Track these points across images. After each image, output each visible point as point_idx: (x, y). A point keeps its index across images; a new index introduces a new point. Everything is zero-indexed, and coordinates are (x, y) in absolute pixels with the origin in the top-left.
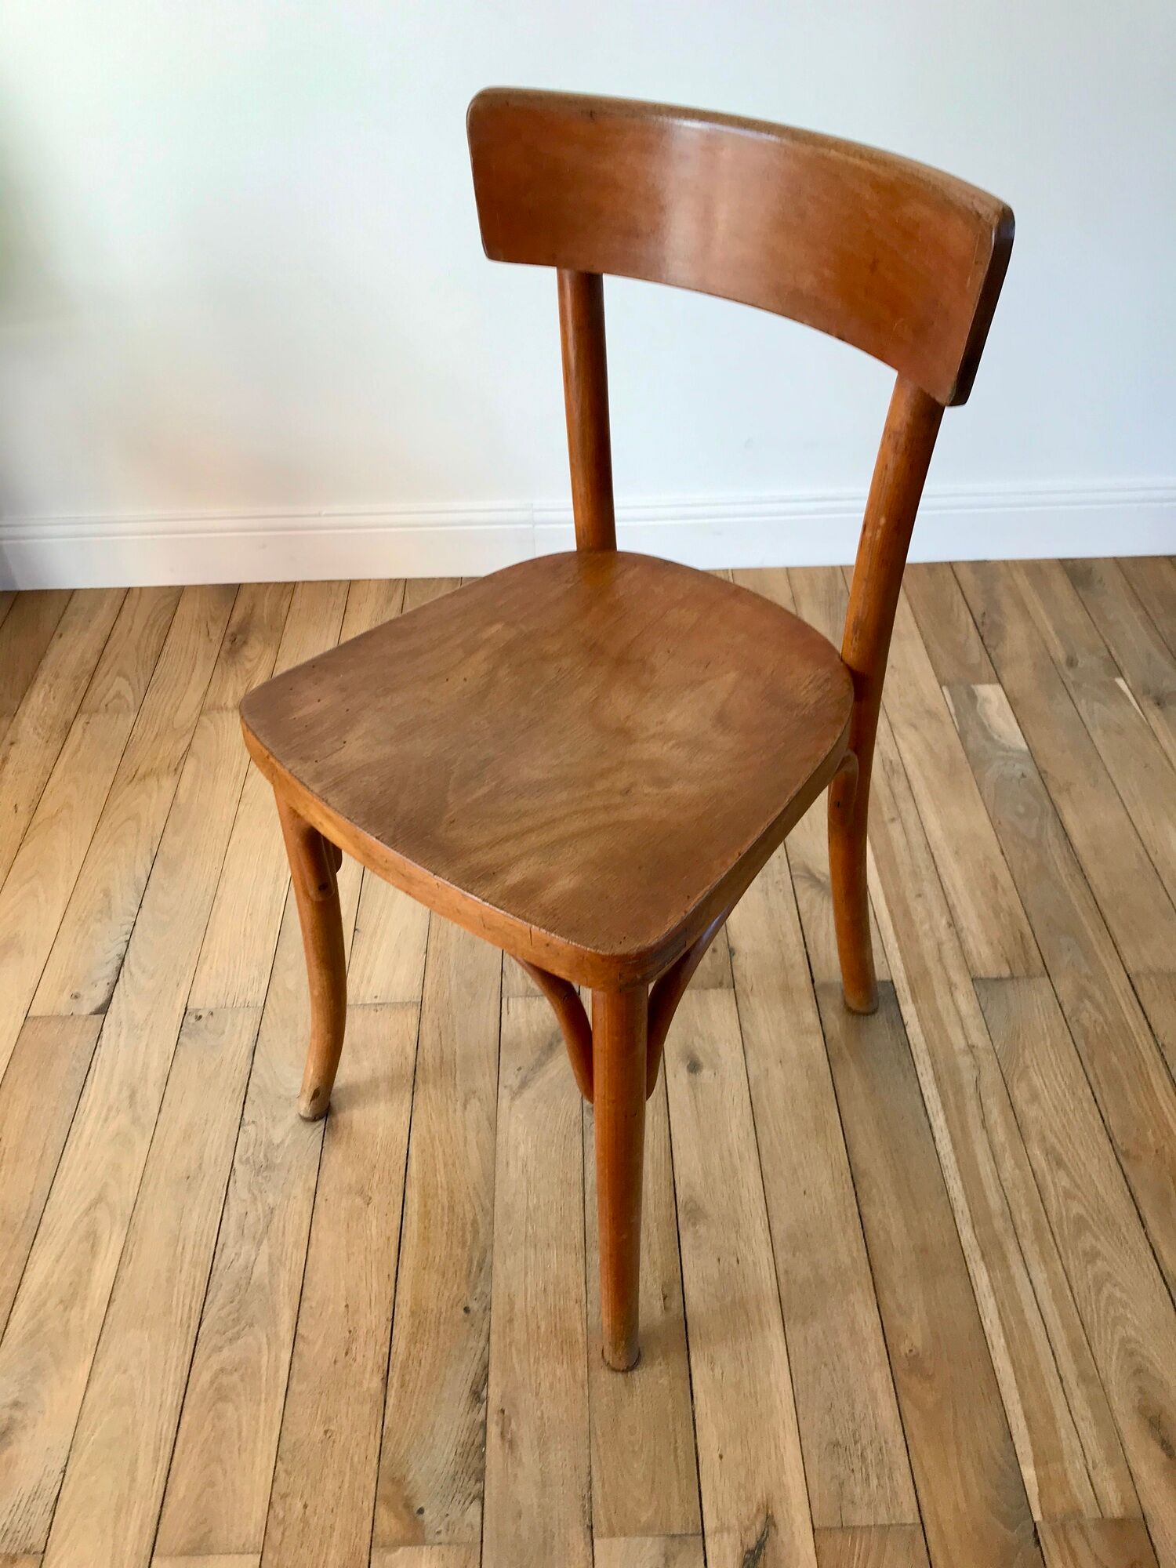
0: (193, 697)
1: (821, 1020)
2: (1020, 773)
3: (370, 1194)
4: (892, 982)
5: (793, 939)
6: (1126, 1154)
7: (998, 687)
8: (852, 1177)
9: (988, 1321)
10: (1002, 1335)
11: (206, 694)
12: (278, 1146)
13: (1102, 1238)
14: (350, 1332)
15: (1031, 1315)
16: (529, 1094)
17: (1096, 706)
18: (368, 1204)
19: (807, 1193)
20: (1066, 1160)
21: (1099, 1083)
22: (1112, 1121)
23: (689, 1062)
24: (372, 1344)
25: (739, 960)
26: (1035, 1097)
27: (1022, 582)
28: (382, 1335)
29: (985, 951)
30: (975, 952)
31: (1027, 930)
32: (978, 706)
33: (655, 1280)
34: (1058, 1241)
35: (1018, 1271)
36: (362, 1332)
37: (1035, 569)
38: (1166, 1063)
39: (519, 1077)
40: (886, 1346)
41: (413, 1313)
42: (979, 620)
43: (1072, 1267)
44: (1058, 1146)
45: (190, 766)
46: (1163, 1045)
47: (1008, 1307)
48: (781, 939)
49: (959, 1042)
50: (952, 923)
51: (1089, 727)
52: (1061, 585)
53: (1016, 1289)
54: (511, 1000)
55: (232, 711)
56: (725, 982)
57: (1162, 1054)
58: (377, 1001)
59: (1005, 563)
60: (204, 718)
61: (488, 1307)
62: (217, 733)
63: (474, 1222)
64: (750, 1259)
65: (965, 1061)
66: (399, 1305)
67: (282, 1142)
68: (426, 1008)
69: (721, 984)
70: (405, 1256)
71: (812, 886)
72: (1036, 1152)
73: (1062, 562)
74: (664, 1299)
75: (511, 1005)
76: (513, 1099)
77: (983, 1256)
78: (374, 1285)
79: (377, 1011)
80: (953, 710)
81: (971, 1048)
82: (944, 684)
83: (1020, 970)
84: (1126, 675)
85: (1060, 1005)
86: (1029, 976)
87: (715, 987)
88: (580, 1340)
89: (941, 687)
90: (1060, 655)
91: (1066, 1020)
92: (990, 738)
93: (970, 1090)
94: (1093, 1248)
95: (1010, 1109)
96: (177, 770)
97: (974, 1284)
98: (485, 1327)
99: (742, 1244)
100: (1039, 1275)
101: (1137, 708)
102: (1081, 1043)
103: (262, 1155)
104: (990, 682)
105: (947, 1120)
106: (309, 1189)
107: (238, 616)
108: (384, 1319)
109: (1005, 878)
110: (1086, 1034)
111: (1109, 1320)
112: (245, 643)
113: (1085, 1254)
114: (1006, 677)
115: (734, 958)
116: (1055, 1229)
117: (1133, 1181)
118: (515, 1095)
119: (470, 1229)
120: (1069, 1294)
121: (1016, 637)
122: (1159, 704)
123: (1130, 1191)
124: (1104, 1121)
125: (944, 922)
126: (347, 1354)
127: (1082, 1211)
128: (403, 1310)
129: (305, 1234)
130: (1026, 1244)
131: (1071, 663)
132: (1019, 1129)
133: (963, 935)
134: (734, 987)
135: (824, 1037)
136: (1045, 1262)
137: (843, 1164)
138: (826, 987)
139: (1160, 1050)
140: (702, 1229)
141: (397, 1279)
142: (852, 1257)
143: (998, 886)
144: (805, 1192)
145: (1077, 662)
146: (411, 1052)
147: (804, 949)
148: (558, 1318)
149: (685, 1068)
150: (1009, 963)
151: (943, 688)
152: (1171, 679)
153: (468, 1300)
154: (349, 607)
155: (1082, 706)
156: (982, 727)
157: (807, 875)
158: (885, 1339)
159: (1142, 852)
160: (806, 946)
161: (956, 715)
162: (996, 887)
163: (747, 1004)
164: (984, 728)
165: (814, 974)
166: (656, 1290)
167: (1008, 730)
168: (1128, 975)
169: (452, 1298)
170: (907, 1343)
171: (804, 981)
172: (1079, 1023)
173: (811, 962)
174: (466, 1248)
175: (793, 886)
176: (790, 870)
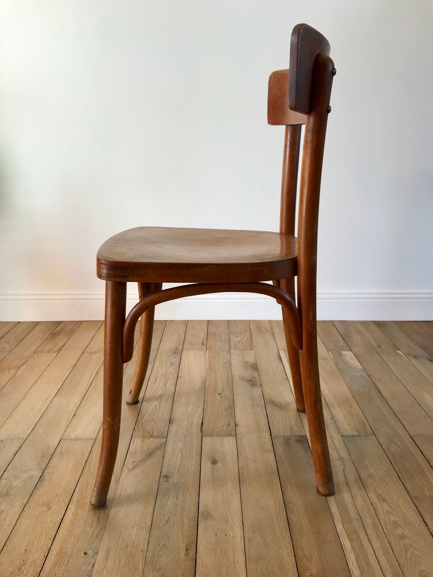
0: (33, 349)
1: (273, 448)
2: (360, 375)
3: (52, 506)
4: (306, 436)
5: (264, 421)
6: (416, 498)
7: (351, 352)
8: (284, 503)
10: (358, 569)
11: (38, 347)
12: (14, 487)
13: (406, 530)
14: (24, 561)
16: (136, 471)
17: (390, 358)
18: (49, 510)
19: (262, 508)
20: (387, 499)
21: (401, 472)
22: (408, 485)
23: (212, 461)
24: (33, 566)
25: (239, 428)
26: (371, 476)
27: (359, 326)
28: (40, 563)
29: (347, 427)
30: (342, 427)
31: (365, 421)
32: (343, 357)
33: (183, 542)
34: (385, 529)
35: (365, 542)
36: (29, 562)
37: (364, 323)
39: (133, 465)
40: (298, 573)
41: (58, 554)
42: (342, 335)
43: (393, 541)
44: (383, 494)
45: (24, 367)
46: (429, 459)
47: (362, 556)
48: (258, 421)
50: (332, 418)
51: (388, 363)
52: (374, 328)
53: (365, 550)
54: (136, 439)
55: (46, 353)
56: (232, 434)
57: (429, 463)
58: (76, 438)
59: (353, 322)
60: (34, 355)
61: (97, 552)
62: (38, 359)
63: (99, 518)
64: (232, 535)
65: (338, 463)
66: (52, 550)
67: (16, 486)
68: (97, 441)
69: (230, 435)
70: (61, 530)
71: (273, 405)
72: (372, 496)
73: (374, 322)
74: (187, 550)
75: (135, 441)
76: (129, 472)
77: (348, 536)
78: (42, 542)
79: (75, 441)
80: (332, 357)
81: (341, 458)
83: (362, 433)
84: (401, 350)
85: (381, 445)
86: (366, 435)
87: (227, 436)
88: (140, 568)
89: (328, 351)
90: (375, 344)
91: (384, 450)
92: (347, 365)
93: (340, 473)
94: (402, 533)
95: (360, 481)
96: (18, 368)
97: (343, 547)
98: (93, 560)
99: (228, 529)
100: (376, 544)
101: (406, 358)
102: (391, 458)
103: (5, 491)
104: (347, 350)
106: (23, 503)
108: (42, 556)
109: (355, 404)
110: (393, 454)
111: (413, 563)
112: (58, 335)
113: (399, 536)
114: (353, 349)
115: (237, 427)
116: (383, 526)
117: (420, 509)
118: (129, 470)
119: (96, 520)
120: (392, 553)
121: (357, 339)
122: (415, 358)
123: (419, 512)
124: (404, 486)
126: (19, 570)
127: (397, 520)
128: (53, 552)
129: (15, 521)
130: (369, 532)
131: (379, 346)
133: (337, 422)
134: (236, 436)
135: (275, 453)
136: (379, 539)
137: (280, 497)
138: (277, 436)
140: (209, 522)
141: (54, 539)
142: (282, 535)
143: (352, 407)
144: (261, 509)
145: (381, 346)
146: (87, 455)
147: (268, 425)
148: (131, 558)
149: (210, 463)
150: (357, 431)
151: (329, 352)
152: (419, 351)
153: (88, 549)
154: (101, 327)
155: (384, 358)
156: (344, 362)
157: (271, 402)
158: (298, 570)
159: (413, 398)
160: (269, 424)
161: (334, 359)
162: (351, 408)
163: (241, 442)
164: (346, 363)
165: (272, 433)
166: (183, 546)
167: (355, 363)
168: (410, 436)
169: (79, 548)
170: (309, 572)
171: (267, 435)
172: (389, 450)
173: (271, 429)
174: (92, 528)
175: (265, 405)
176: (264, 401)
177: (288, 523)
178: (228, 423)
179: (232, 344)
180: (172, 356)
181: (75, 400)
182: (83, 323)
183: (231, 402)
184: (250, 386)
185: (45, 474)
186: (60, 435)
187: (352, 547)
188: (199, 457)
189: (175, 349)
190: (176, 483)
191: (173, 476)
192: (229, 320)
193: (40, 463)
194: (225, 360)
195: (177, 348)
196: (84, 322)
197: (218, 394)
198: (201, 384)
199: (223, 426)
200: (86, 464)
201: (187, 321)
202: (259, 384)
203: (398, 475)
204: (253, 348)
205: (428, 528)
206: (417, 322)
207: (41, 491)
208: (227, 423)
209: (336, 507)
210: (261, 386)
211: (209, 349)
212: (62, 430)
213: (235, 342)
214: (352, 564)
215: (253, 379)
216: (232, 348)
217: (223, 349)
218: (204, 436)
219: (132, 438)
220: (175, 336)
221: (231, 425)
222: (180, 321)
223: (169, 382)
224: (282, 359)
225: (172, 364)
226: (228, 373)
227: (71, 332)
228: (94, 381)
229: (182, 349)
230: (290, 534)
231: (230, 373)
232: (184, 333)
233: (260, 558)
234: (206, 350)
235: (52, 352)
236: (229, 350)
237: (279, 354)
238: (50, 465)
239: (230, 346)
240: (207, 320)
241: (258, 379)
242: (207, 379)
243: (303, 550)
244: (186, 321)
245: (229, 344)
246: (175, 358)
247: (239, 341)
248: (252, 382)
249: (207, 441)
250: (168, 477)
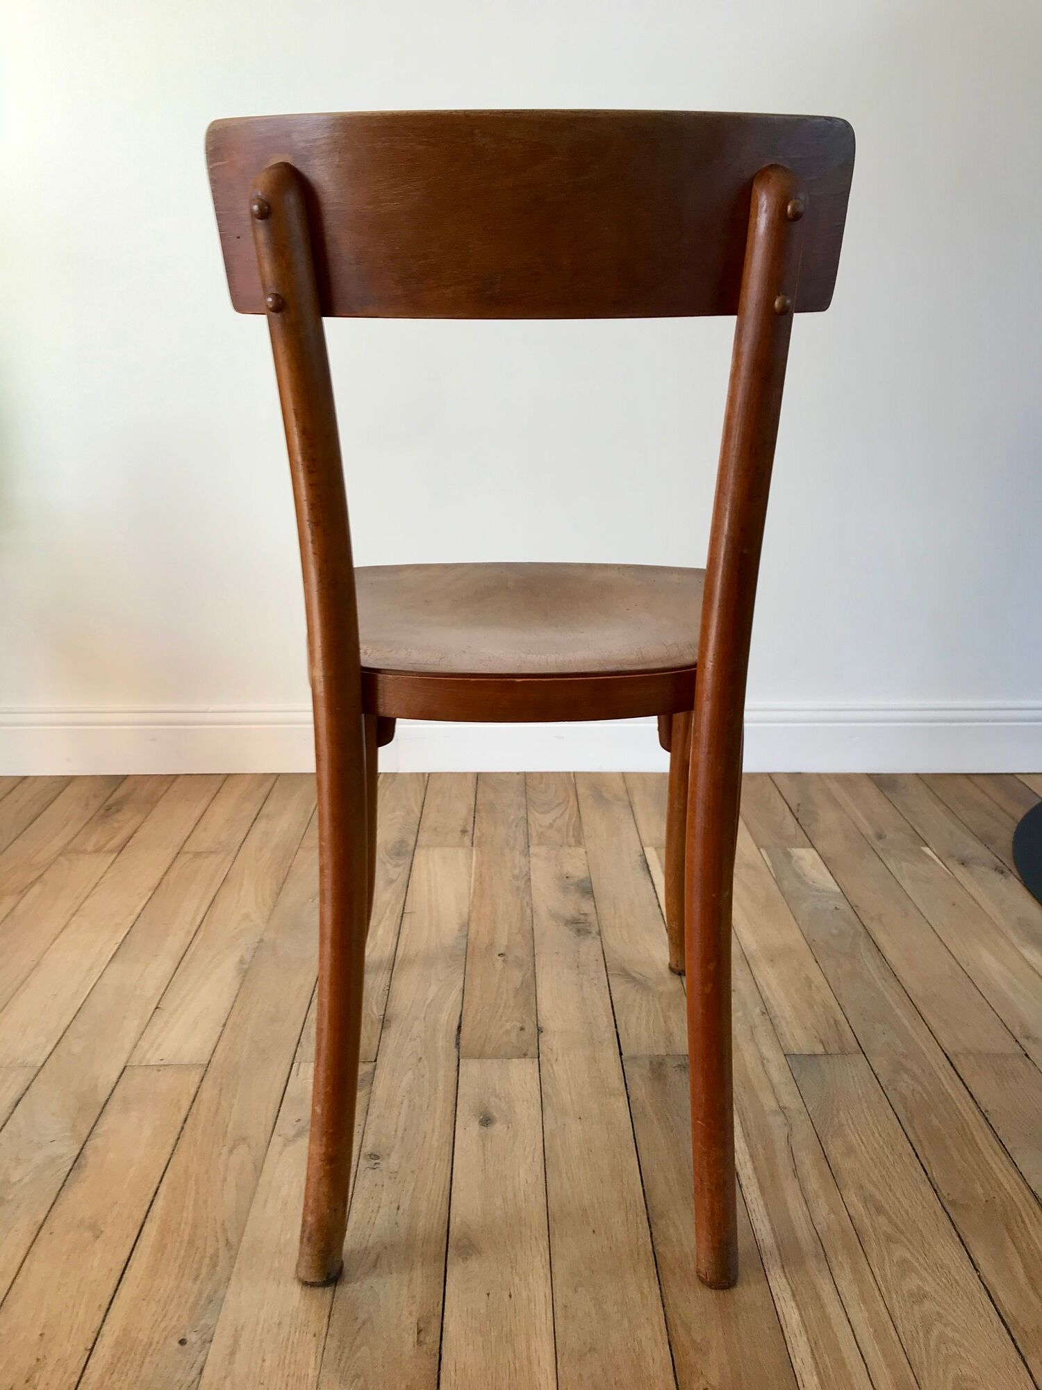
0: (58, 843)
1: (626, 1085)
2: (833, 908)
3: (103, 1228)
5: (605, 1021)
6: (952, 1203)
7: (812, 851)
8: (648, 1219)
9: (798, 1360)
10: (814, 1373)
11: (71, 841)
12: (15, 1184)
13: (930, 1279)
14: (38, 1360)
15: (851, 1357)
16: (303, 1143)
17: (904, 864)
18: (97, 1237)
19: (597, 1232)
20: (887, 1207)
21: (920, 1141)
22: (936, 1173)
23: (481, 1117)
24: (59, 1375)
25: (546, 1038)
26: (850, 1151)
27: (834, 787)
28: (75, 1364)
29: (799, 1033)
30: (788, 1036)
31: (841, 1018)
32: (794, 862)
33: (411, 1314)
34: (879, 1279)
35: (833, 1309)
36: (51, 1361)
37: (846, 780)
38: (991, 1125)
39: (295, 1129)
40: (677, 1384)
41: (118, 1344)
42: (794, 809)
43: (897, 1309)
44: (878, 1195)
45: (36, 889)
46: (987, 1111)
47: (823, 1340)
48: (592, 1020)
49: (769, 1103)
50: (766, 1011)
51: (898, 878)
52: (870, 791)
53: (831, 1328)
54: (302, 1065)
55: (90, 854)
56: (529, 1053)
57: (986, 1119)
58: (162, 1063)
59: (819, 775)
60: (61, 859)
61: (209, 1339)
62: (70, 869)
63: (216, 1255)
64: (524, 1294)
65: (776, 1121)
66: (103, 1335)
67: (20, 1181)
68: (210, 1069)
69: (525, 1055)
70: (125, 1287)
71: (627, 982)
72: (852, 1197)
73: (870, 776)
74: (419, 1332)
75: (301, 1070)
77: (794, 1295)
78: (81, 1315)
79: (160, 1070)
80: (769, 863)
81: (783, 1109)
82: (762, 847)
83: (834, 1048)
84: (932, 846)
85: (876, 1077)
86: (843, 1052)
87: (519, 1057)
88: (311, 1375)
89: (759, 849)
90: (869, 831)
91: (882, 1088)
92: (804, 883)
93: (780, 1144)
94: (919, 1288)
95: (825, 1161)
96: (23, 892)
97: (782, 1322)
98: (201, 1358)
99: (517, 1280)
100: (859, 1315)
101: (943, 866)
102: (900, 1109)
104: (804, 847)
105: (755, 1169)
106: (36, 1222)
107: (117, 795)
108: (82, 1348)
109: (818, 979)
110: (903, 1099)
111: (941, 1359)
112: (118, 811)
113: (911, 1294)
114: (819, 844)
115: (542, 1035)
116: (876, 1271)
117: (961, 1227)
118: (287, 1142)
119: (208, 1262)
120: (893, 1333)
121: (828, 818)
122: (963, 864)
123: (959, 1236)
124: (927, 1174)
125: (757, 1010)
126: (27, 1381)
127: (908, 1256)
128: (107, 1340)
129: (16, 1266)
130: (843, 1285)
131: (880, 837)
132: (834, 1177)
133: (776, 1022)
134: (539, 1058)
135: (628, 1098)
136: (865, 1303)
138: (634, 1058)
139: (984, 1116)
140: (473, 1264)
141: (108, 1309)
142: (642, 1293)
143: (812, 986)
144: (594, 1232)
145: (885, 836)
146: (185, 1104)
147: (615, 1029)
148: (289, 1351)
149: (477, 1123)
150: (823, 1043)
151: (762, 850)
152: (974, 848)
153: (187, 1331)
154: (221, 791)
155: (891, 864)
156: (798, 876)
157: (623, 974)
158: (675, 1377)
159: (954, 963)
160: (616, 1027)
161: (773, 867)
162: (810, 986)
163: (551, 1071)
164: (799, 877)
165: (622, 1049)
166: (410, 1322)
167: (822, 878)
168: (946, 1055)
169: (168, 1329)
170: (702, 1381)
171: (611, 1053)
172: (895, 1089)
173: (620, 1040)
174: (198, 1282)
175: (608, 981)
176: (606, 970)
177: (656, 1265)
178: (521, 1025)
179: (533, 833)
180: (391, 861)
181: (160, 968)
182: (179, 780)
183: (529, 974)
184: (575, 936)
185: (87, 1151)
186: (124, 1057)
187: (803, 1321)
188: (450, 1108)
189: (398, 846)
190: (396, 1172)
191: (389, 1155)
192: (528, 773)
193: (74, 1126)
194: (516, 872)
195: (402, 842)
196: (182, 777)
197: (499, 955)
198: (459, 931)
199: (508, 1032)
200: (186, 1126)
201: (427, 776)
202: (594, 930)
203: (914, 1149)
204: (582, 841)
205: (979, 1276)
206: (972, 777)
207: (78, 1193)
208: (519, 1025)
209: (768, 1226)
210: (599, 933)
211: (479, 845)
212: (128, 1046)
213: (541, 826)
214: (801, 1364)
215: (583, 917)
216: (534, 840)
217: (512, 843)
218: (463, 1058)
219: (293, 1063)
220: (398, 813)
221: (527, 1030)
222: (411, 774)
223: (382, 925)
224: (651, 868)
225: (391, 882)
226: (521, 903)
227: (151, 803)
228: (204, 924)
229: (413, 844)
230: (661, 1292)
231: (527, 903)
232: (420, 805)
233: (590, 1351)
234: (472, 846)
235: (105, 852)
236: (527, 846)
237: (644, 854)
238: (98, 1130)
239: (528, 836)
240: (475, 773)
241: (592, 918)
242: (472, 918)
243: (688, 1330)
244: (423, 774)
245: (525, 830)
246: (397, 866)
247: (550, 824)
248: (578, 925)
249: (471, 1068)
250: (377, 1157)
